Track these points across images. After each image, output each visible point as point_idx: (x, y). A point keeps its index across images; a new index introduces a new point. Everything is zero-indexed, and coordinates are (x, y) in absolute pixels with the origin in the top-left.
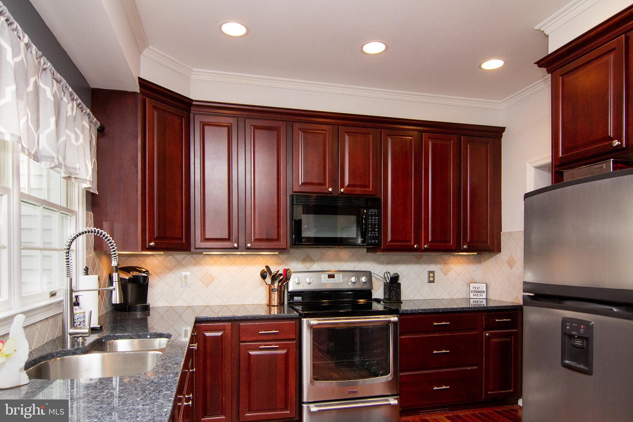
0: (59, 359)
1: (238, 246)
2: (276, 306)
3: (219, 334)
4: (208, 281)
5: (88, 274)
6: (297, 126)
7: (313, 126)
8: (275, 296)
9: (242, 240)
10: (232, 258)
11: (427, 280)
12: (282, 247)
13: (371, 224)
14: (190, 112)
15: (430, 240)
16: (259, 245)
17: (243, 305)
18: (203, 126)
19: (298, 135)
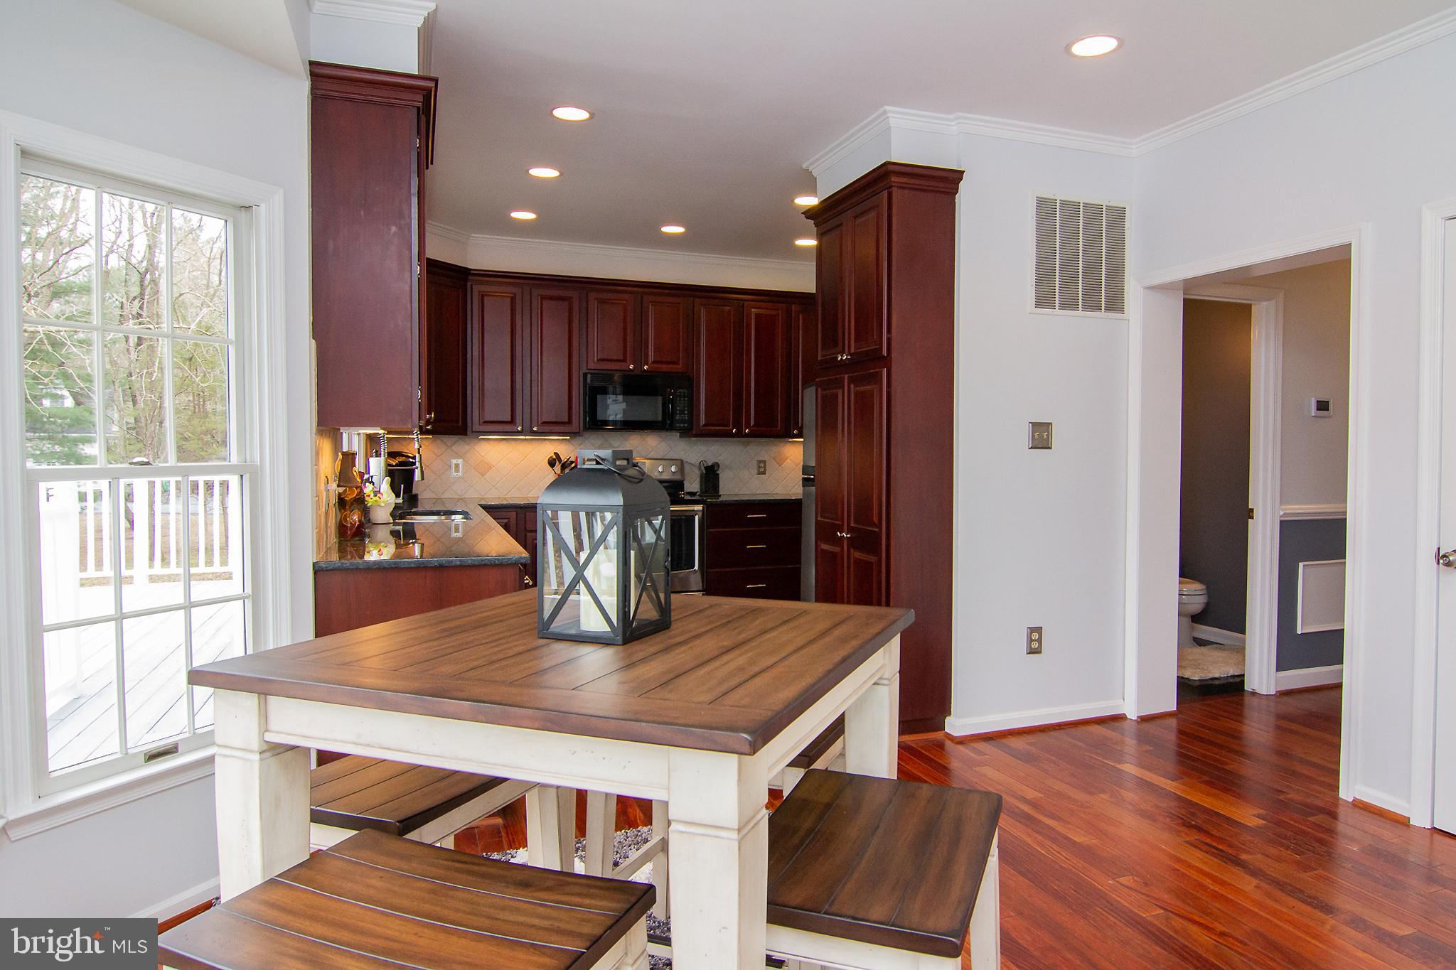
1: (522, 429)
4: (483, 469)
6: (592, 295)
7: (610, 296)
9: (527, 423)
10: (513, 443)
11: (755, 470)
12: (574, 431)
13: (679, 405)
14: (466, 283)
15: (752, 424)
16: (547, 428)
17: (527, 498)
18: (483, 296)
19: (594, 305)
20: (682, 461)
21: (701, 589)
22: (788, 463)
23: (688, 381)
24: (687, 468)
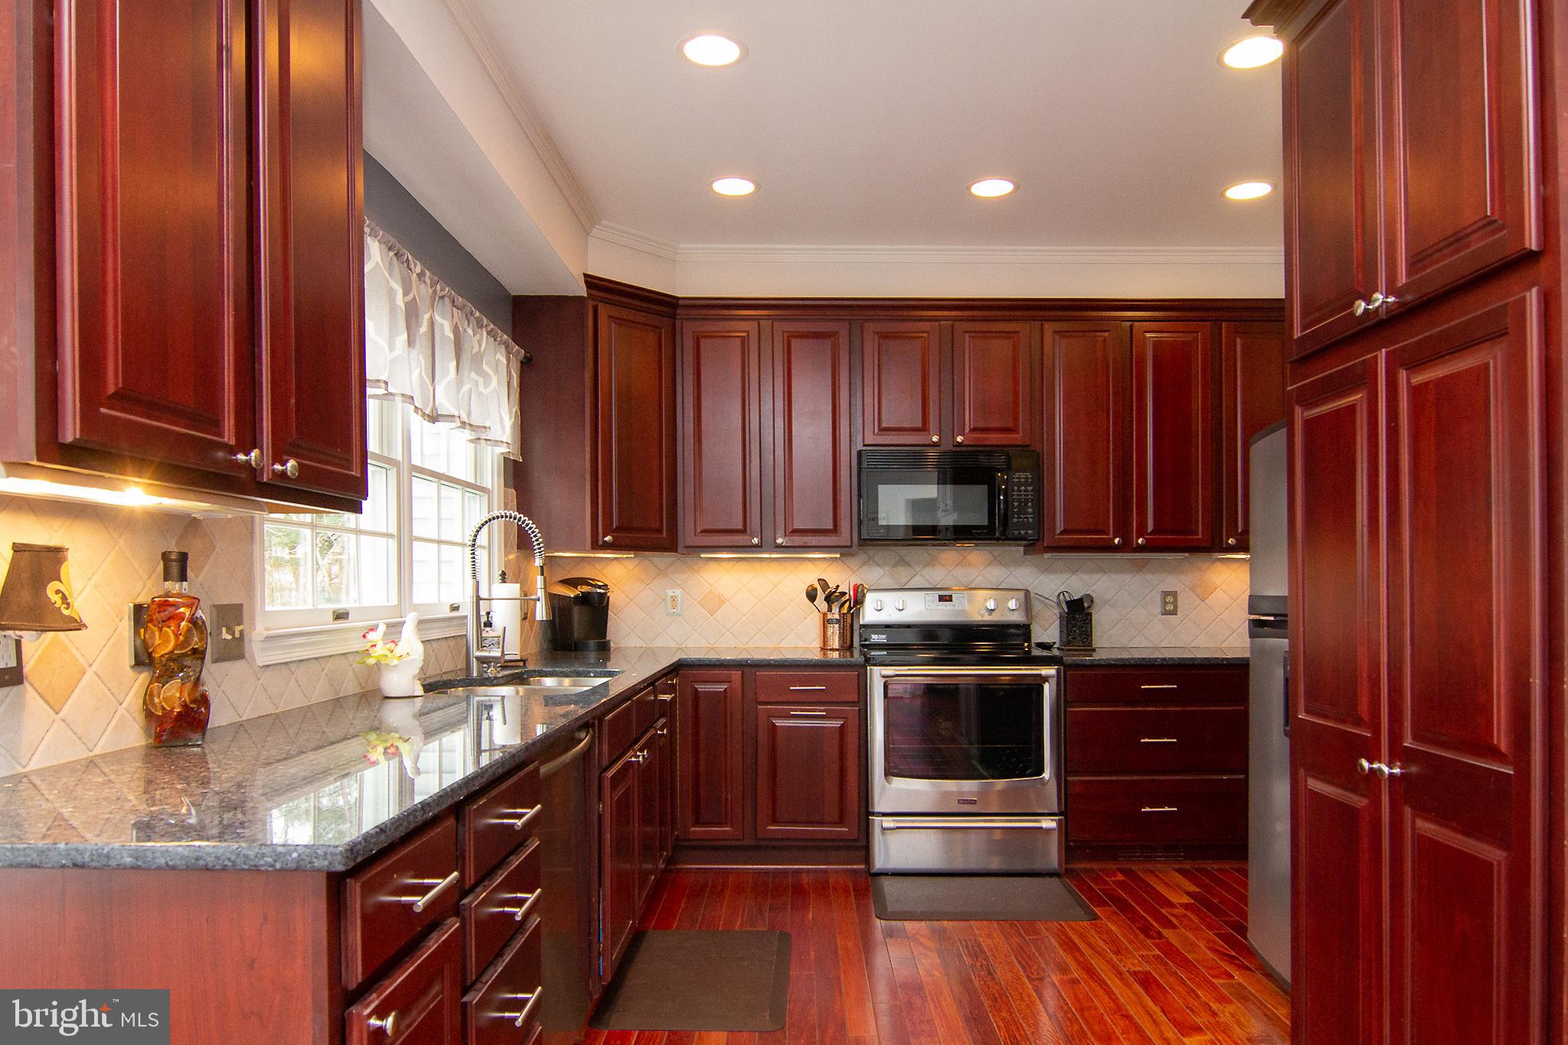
0: (461, 689)
1: (761, 542)
2: (837, 650)
3: (721, 688)
4: (714, 604)
5: (505, 582)
6: (870, 327)
7: (899, 326)
8: (834, 631)
9: (766, 532)
10: (757, 565)
11: (1159, 610)
12: (844, 544)
13: (1019, 501)
14: (675, 318)
15: (1150, 527)
16: (798, 540)
17: (778, 649)
18: (698, 339)
19: (870, 346)
20: (1027, 593)
21: (1055, 810)
22: (1218, 598)
23: (1035, 460)
24: (1037, 607)
